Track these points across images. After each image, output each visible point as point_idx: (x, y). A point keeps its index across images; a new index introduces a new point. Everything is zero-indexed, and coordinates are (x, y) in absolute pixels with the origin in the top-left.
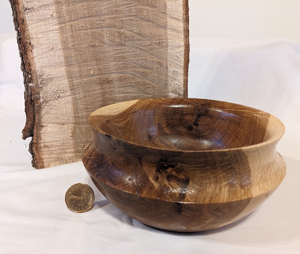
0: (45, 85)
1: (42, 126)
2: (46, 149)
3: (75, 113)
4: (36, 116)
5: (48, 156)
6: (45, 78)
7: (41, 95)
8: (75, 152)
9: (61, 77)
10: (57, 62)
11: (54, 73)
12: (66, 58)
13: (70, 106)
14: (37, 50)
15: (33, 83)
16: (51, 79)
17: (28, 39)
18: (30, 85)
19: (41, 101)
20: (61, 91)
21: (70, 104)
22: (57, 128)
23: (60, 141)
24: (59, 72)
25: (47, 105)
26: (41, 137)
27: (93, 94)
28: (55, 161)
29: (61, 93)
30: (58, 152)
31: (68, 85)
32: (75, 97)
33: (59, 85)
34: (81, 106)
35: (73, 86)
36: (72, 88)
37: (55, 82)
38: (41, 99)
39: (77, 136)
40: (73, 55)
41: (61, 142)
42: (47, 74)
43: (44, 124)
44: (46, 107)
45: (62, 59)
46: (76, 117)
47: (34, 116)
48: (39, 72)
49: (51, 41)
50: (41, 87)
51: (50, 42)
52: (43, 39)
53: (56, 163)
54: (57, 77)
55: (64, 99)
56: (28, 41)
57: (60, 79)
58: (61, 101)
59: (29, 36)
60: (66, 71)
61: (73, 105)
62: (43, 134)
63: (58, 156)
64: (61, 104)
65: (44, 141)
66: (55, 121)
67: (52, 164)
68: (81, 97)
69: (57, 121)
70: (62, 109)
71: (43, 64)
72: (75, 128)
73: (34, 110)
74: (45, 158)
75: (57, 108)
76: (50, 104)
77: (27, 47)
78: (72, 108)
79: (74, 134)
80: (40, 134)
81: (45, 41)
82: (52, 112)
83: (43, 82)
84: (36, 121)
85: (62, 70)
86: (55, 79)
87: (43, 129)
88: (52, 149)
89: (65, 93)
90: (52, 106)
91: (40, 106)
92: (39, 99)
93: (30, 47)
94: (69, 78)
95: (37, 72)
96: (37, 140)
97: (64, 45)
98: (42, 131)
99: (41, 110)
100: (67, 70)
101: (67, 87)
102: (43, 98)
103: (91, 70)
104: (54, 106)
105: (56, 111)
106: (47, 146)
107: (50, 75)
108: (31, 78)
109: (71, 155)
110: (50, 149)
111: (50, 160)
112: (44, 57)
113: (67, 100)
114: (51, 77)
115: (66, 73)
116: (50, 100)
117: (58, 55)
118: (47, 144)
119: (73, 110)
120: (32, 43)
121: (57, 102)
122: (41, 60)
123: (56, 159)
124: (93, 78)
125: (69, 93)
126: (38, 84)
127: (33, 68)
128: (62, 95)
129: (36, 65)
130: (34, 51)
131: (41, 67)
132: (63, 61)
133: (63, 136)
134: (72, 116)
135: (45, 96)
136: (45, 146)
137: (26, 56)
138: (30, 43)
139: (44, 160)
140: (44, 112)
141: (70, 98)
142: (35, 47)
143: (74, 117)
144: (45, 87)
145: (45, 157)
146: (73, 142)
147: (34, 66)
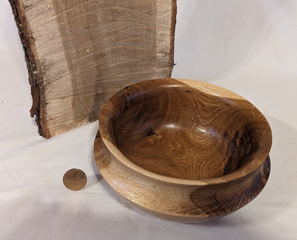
0: (47, 70)
1: (47, 104)
2: (52, 121)
3: (74, 87)
4: (41, 97)
5: (52, 125)
6: (47, 64)
7: (45, 79)
8: (75, 118)
9: (61, 60)
10: (57, 48)
11: (55, 58)
12: (65, 43)
13: (69, 83)
14: (38, 42)
15: (37, 70)
16: (52, 64)
17: (30, 34)
18: (35, 72)
19: (45, 84)
20: (62, 72)
21: (69, 81)
22: (59, 102)
23: (62, 112)
24: (59, 56)
25: (50, 86)
26: (46, 113)
27: (89, 69)
28: (59, 129)
29: (61, 74)
30: (61, 121)
31: (68, 66)
32: (74, 74)
33: (59, 67)
34: (79, 81)
35: (72, 66)
36: (71, 67)
37: (56, 65)
38: (45, 82)
39: (76, 105)
40: (71, 40)
41: (64, 113)
42: (48, 61)
43: (48, 102)
44: (49, 88)
45: (61, 45)
46: (75, 90)
47: (39, 96)
48: (41, 60)
49: (51, 31)
50: (44, 73)
51: (49, 32)
52: (43, 31)
53: (60, 130)
54: (57, 61)
55: (64, 78)
56: (30, 36)
57: (60, 62)
58: (61, 80)
59: (30, 31)
60: (65, 55)
61: (72, 81)
62: (48, 110)
63: (61, 124)
64: (62, 82)
65: (49, 115)
66: (57, 97)
67: (57, 131)
68: (79, 74)
69: (59, 96)
70: (63, 86)
71: (45, 53)
72: (74, 99)
73: (39, 92)
74: (51, 128)
75: (59, 86)
76: (53, 84)
77: (30, 41)
78: (72, 84)
79: (73, 104)
80: (45, 110)
81: (45, 32)
82: (54, 91)
83: (46, 68)
84: (41, 100)
85: (62, 54)
86: (55, 63)
87: (48, 106)
88: (56, 120)
89: (64, 73)
90: (54, 85)
91: (44, 88)
92: (43, 82)
93: (32, 40)
94: (67, 59)
95: (40, 60)
96: (43, 116)
97: (62, 32)
98: (47, 108)
99: (45, 91)
100: (65, 53)
101: (67, 68)
102: (46, 81)
103: (87, 49)
104: (56, 85)
105: (58, 89)
106: (52, 119)
107: (51, 60)
108: (35, 67)
109: (71, 121)
110: (54, 120)
111: (55, 128)
112: (45, 46)
113: (67, 78)
114: (52, 62)
115: (65, 56)
116: (52, 81)
117: (58, 42)
118: (52, 117)
119: (72, 86)
120: (34, 37)
121: (58, 81)
122: (43, 49)
123: (60, 127)
124: (89, 55)
125: (68, 72)
126: (41, 71)
127: (36, 58)
128: (63, 75)
129: (39, 55)
130: (36, 43)
131: (43, 56)
132: (62, 46)
133: (64, 107)
134: (71, 90)
135: (48, 79)
136: (50, 119)
137: (30, 49)
138: (32, 37)
139: (50, 130)
140: (48, 92)
141: (69, 76)
142: (37, 39)
143: (73, 90)
144: (48, 71)
145: (51, 126)
146: (74, 110)
147: (36, 56)
